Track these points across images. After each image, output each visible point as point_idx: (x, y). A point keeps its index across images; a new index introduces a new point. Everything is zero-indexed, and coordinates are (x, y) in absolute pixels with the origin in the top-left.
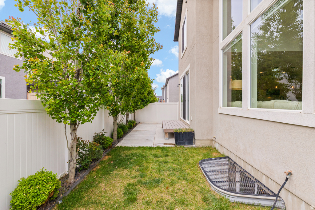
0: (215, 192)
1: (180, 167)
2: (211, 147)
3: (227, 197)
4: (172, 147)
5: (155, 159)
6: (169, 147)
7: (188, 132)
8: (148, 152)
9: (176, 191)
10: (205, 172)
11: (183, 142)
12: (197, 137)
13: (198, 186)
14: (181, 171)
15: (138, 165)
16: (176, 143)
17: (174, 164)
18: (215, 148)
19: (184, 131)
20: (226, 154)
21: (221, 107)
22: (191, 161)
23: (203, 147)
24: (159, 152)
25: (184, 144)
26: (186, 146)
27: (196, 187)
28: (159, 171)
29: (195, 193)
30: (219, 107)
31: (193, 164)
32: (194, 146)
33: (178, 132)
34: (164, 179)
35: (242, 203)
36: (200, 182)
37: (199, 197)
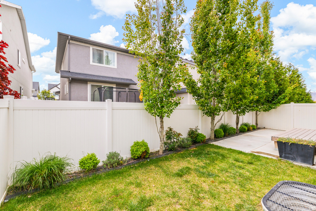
5: (233, 162)
7: (302, 144)
8: (233, 155)
11: (292, 156)
16: (281, 156)
19: (293, 142)
26: (297, 163)
33: (282, 142)
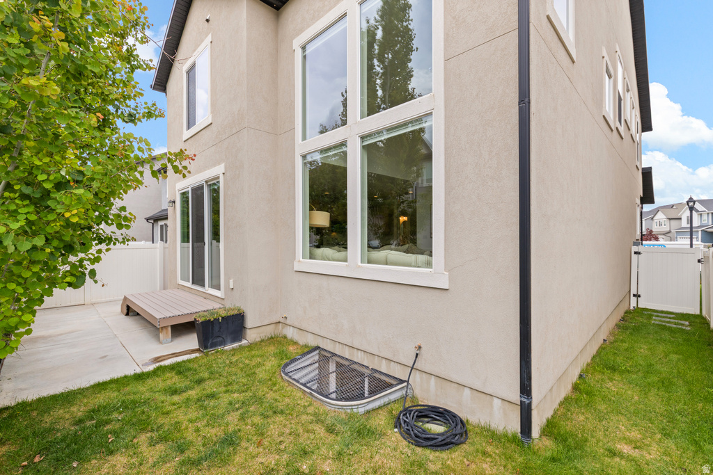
0: (335, 412)
1: (249, 394)
2: (277, 337)
3: (355, 410)
4: (196, 358)
5: (176, 398)
6: (189, 361)
7: (233, 315)
8: (142, 389)
9: (278, 441)
10: (304, 385)
11: (221, 339)
12: (249, 323)
13: (307, 414)
14: (260, 401)
15: (143, 430)
16: (203, 346)
17: (233, 392)
18: (285, 337)
19: (223, 315)
20: (313, 342)
21: (301, 259)
22: (261, 374)
23: (262, 341)
24: (174, 380)
25: (223, 343)
26: (228, 347)
27: (304, 417)
28: (214, 420)
29: (311, 427)
30: (297, 260)
31: (270, 380)
32: (244, 342)
33: (209, 320)
34: (239, 430)
35: (374, 410)
36: (305, 407)
37: (321, 431)
